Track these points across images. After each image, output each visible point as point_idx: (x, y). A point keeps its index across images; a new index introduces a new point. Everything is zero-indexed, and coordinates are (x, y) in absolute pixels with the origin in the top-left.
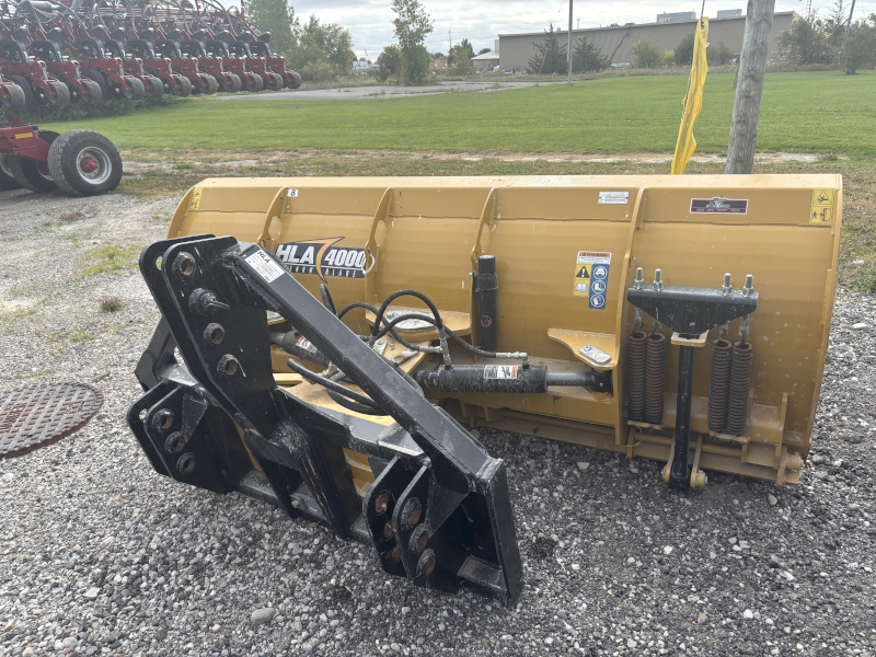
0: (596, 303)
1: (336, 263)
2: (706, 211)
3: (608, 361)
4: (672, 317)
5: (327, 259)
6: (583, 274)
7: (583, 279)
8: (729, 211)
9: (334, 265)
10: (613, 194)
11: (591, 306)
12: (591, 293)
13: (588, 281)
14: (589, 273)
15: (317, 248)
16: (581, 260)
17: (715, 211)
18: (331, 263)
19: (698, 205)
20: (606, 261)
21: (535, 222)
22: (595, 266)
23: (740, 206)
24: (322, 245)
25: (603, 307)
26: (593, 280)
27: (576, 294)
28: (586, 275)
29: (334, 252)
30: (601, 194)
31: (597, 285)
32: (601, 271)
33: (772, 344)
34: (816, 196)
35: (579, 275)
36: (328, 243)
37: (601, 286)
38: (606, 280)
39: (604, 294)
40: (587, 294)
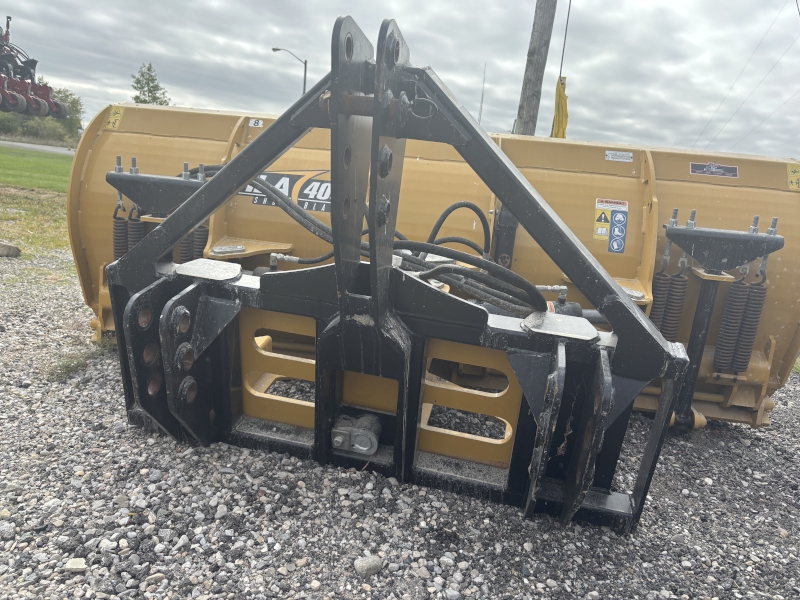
0: (616, 246)
1: (319, 197)
2: (704, 172)
3: (643, 297)
4: (706, 254)
5: (306, 191)
6: (602, 219)
7: (603, 223)
8: (723, 174)
9: (315, 198)
10: (618, 153)
11: (610, 250)
12: (611, 237)
13: (608, 225)
14: (609, 219)
15: (293, 180)
16: (599, 207)
17: (712, 173)
18: (312, 196)
19: (696, 168)
20: (625, 208)
21: (546, 171)
22: (614, 212)
23: (733, 171)
24: (300, 177)
25: (622, 252)
26: (613, 225)
27: (595, 237)
28: (606, 220)
29: (316, 185)
30: (607, 152)
31: (617, 230)
32: (620, 217)
33: (773, 287)
34: (789, 170)
35: (599, 220)
36: (308, 175)
37: (621, 231)
38: (625, 226)
39: (624, 239)
40: (607, 238)
